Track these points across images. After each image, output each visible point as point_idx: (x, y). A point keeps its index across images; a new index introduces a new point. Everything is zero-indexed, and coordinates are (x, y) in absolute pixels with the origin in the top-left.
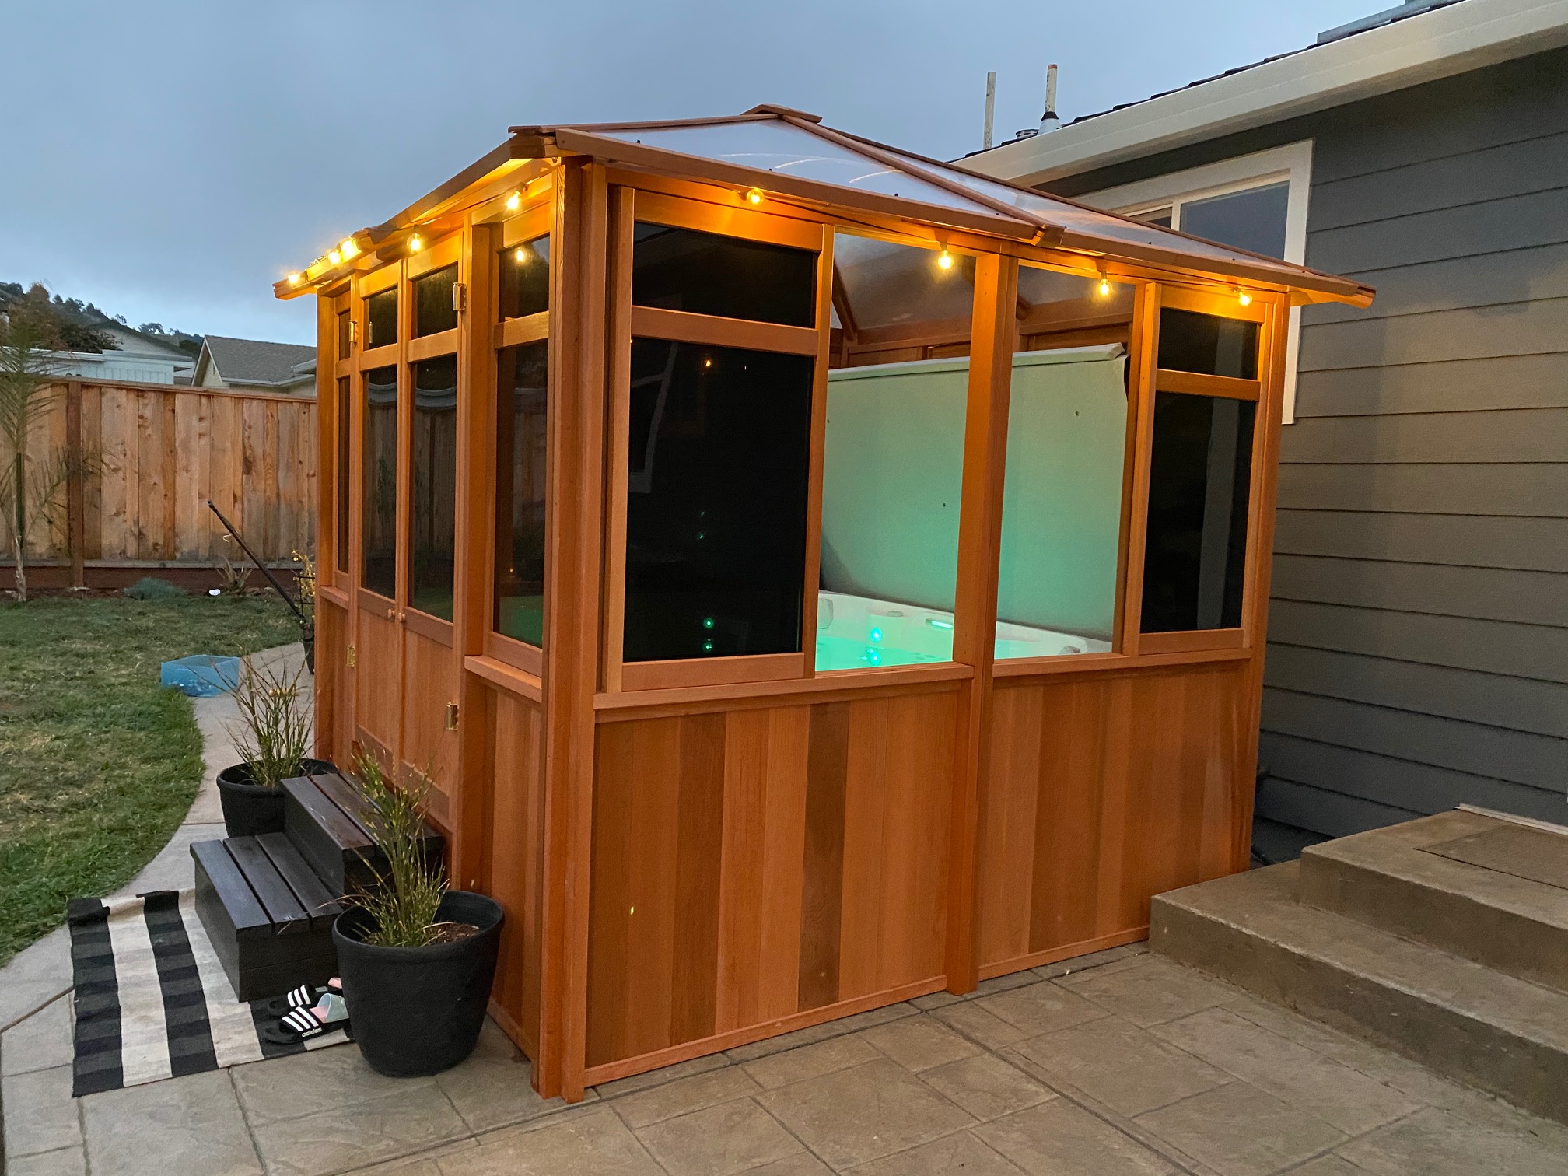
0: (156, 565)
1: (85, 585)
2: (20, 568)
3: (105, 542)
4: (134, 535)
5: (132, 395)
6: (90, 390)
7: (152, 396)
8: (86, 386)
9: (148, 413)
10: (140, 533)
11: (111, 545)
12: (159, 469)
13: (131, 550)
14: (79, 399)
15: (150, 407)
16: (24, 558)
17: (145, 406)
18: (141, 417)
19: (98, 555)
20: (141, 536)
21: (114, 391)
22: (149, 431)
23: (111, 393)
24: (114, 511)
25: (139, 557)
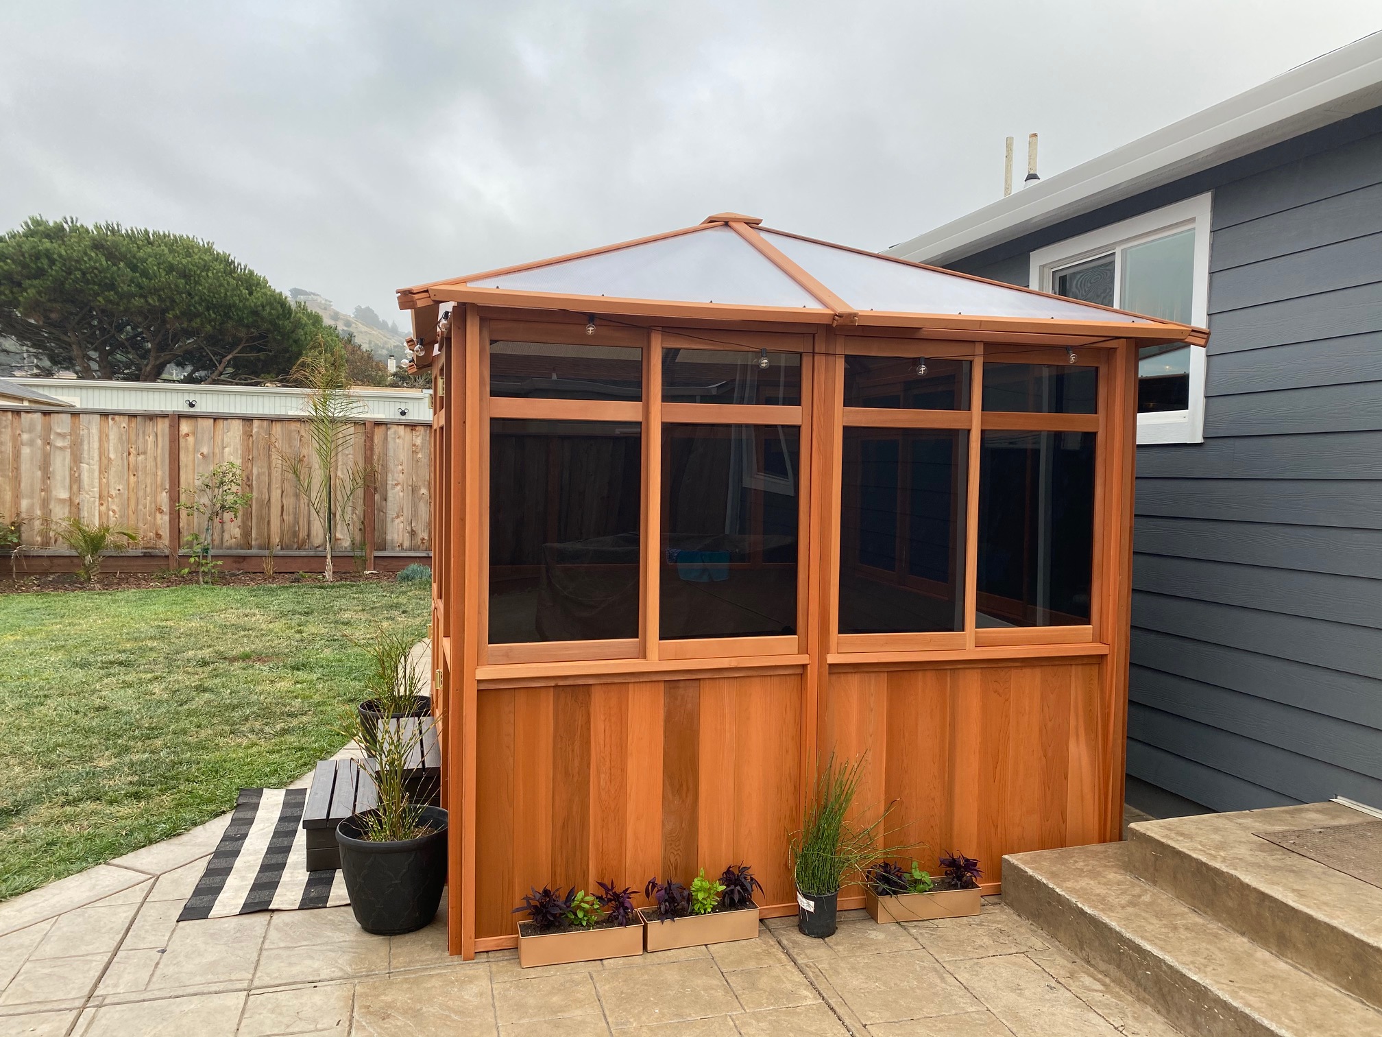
0: (424, 555)
1: (374, 570)
2: (329, 557)
3: (389, 538)
4: (408, 532)
5: (408, 429)
6: (380, 427)
7: (421, 429)
8: (378, 424)
9: (418, 441)
10: (412, 530)
11: (392, 540)
12: (426, 483)
13: (407, 544)
14: (373, 434)
15: (420, 438)
16: (332, 549)
17: (417, 436)
18: (414, 445)
19: (383, 547)
20: (413, 533)
21: (395, 426)
22: (420, 455)
23: (394, 428)
24: (395, 515)
25: (411, 549)
